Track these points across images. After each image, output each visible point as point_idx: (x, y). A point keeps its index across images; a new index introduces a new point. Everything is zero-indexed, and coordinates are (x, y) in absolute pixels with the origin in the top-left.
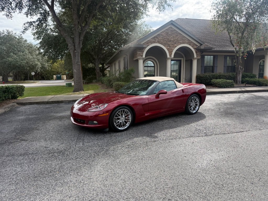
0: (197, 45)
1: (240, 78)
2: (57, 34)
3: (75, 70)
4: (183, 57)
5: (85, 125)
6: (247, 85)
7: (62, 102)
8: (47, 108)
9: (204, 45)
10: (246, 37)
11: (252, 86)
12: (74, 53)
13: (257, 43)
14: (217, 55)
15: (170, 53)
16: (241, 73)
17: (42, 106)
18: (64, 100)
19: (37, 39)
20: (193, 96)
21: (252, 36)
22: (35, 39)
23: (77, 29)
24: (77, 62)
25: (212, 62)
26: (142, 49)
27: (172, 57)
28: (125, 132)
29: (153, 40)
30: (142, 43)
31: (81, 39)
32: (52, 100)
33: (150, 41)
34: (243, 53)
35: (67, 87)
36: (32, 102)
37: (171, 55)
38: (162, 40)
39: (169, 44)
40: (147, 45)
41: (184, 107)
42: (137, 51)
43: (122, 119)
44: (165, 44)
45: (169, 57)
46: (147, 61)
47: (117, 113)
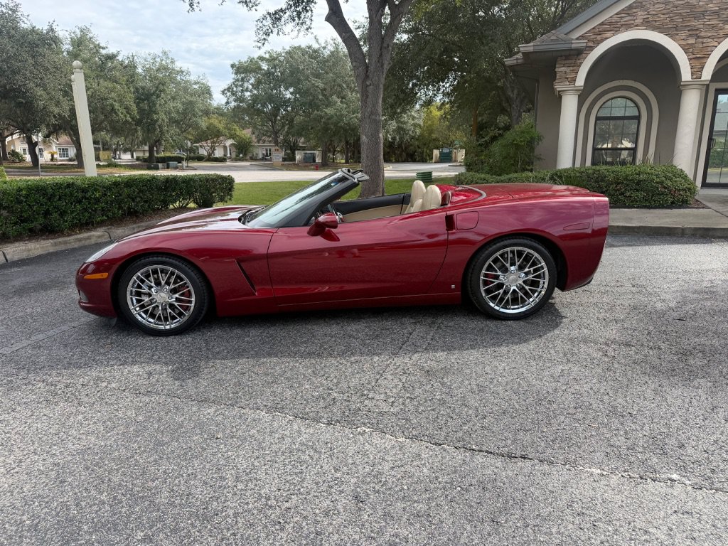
12: (364, 88)
24: (371, 113)
26: (573, 55)
27: (703, 79)
29: (623, 20)
30: (576, 35)
37: (697, 70)
38: (662, 16)
39: (695, 26)
40: (599, 37)
41: (453, 286)
42: (557, 66)
43: (162, 296)
44: (676, 28)
45: (691, 80)
46: (609, 100)
47: (138, 277)
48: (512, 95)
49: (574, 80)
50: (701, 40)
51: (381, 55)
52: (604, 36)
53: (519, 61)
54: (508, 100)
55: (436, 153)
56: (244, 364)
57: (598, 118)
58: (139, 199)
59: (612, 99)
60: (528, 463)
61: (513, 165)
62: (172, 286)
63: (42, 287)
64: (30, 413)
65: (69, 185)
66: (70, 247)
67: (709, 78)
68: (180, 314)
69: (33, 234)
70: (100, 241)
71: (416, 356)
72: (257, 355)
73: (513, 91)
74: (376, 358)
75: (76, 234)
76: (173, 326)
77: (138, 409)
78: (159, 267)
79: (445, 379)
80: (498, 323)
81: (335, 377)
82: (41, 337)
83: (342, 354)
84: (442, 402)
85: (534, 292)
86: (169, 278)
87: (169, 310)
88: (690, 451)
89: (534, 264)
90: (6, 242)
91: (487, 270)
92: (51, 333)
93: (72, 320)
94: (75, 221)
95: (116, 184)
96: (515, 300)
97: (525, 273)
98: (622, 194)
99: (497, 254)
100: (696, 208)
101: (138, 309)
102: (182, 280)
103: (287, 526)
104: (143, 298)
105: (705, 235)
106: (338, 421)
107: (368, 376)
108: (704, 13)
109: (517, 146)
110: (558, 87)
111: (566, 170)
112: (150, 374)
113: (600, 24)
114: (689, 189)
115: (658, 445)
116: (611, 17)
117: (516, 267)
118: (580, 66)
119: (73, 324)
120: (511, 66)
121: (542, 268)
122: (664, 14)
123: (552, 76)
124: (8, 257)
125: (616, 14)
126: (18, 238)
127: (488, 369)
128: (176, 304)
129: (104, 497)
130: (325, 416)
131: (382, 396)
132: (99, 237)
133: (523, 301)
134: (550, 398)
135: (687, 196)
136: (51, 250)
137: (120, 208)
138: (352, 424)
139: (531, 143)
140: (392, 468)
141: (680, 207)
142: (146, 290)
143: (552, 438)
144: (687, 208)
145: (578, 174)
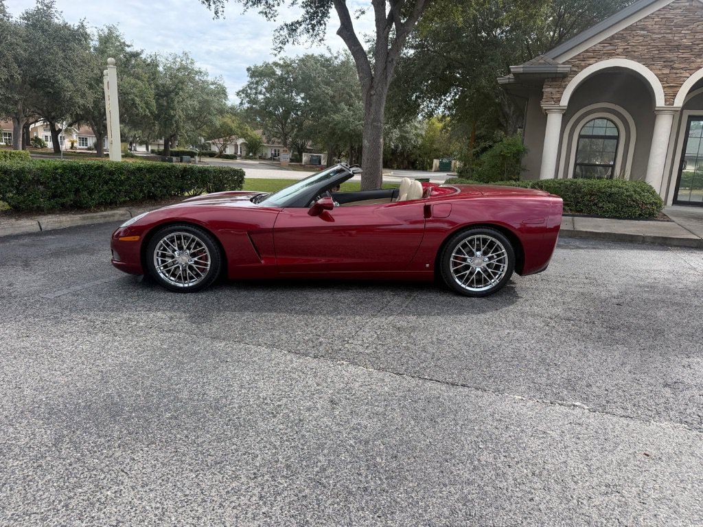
12: (369, 97)
20: (475, 234)
24: (374, 120)
27: (675, 106)
29: (605, 48)
30: (563, 60)
38: (640, 47)
39: (670, 58)
40: (583, 64)
41: (427, 265)
42: (544, 87)
43: (183, 259)
44: (653, 59)
45: (664, 106)
46: (592, 120)
47: (164, 242)
48: (508, 112)
49: (559, 100)
50: (675, 71)
51: (386, 68)
52: (588, 62)
53: (511, 80)
54: (505, 116)
55: (436, 162)
56: (248, 315)
57: (581, 137)
58: (158, 184)
59: (594, 119)
60: (466, 389)
61: (499, 174)
62: (192, 251)
63: (73, 251)
64: (75, 339)
65: (100, 168)
66: (96, 221)
67: (681, 105)
68: (198, 275)
69: (65, 209)
70: (122, 218)
71: (391, 318)
72: (261, 310)
73: (510, 108)
74: (358, 318)
75: (102, 211)
76: (191, 284)
77: (163, 341)
78: (182, 234)
79: (412, 334)
80: (463, 299)
81: (323, 328)
82: (79, 288)
83: (330, 313)
84: (407, 349)
85: (495, 274)
86: (190, 244)
87: (188, 271)
88: (594, 389)
89: (496, 250)
90: (40, 214)
91: (457, 253)
92: (86, 285)
93: (103, 277)
94: (102, 200)
95: (139, 169)
96: (480, 281)
97: (488, 258)
98: (595, 204)
99: (466, 241)
100: (662, 221)
101: (162, 268)
102: (201, 246)
103: (278, 415)
104: (166, 259)
105: (663, 243)
106: (322, 356)
107: (351, 328)
108: (678, 47)
109: (504, 157)
110: (544, 106)
111: (547, 181)
112: (171, 318)
113: (584, 52)
114: (656, 204)
115: (571, 385)
116: (595, 46)
117: (481, 252)
118: (565, 88)
119: (104, 280)
120: (503, 85)
121: (503, 254)
122: (642, 46)
123: (540, 95)
124: (43, 227)
125: (600, 43)
126: (51, 211)
127: (448, 329)
128: (194, 266)
129: (139, 392)
130: (313, 352)
131: (360, 342)
132: (122, 215)
133: (486, 281)
134: (494, 350)
135: (653, 210)
136: (80, 223)
137: (141, 191)
138: (332, 359)
139: (518, 155)
140: (361, 386)
141: (647, 219)
142: (171, 253)
143: (488, 375)
144: (652, 220)
145: (557, 185)
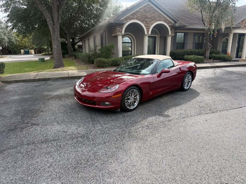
0: (171, 23)
1: (208, 54)
2: (25, 7)
3: (55, 46)
4: (158, 34)
5: (97, 106)
6: (214, 61)
7: (49, 79)
8: (36, 86)
9: (178, 23)
10: (216, 16)
11: (219, 62)
12: (54, 29)
13: (226, 22)
14: (188, 33)
15: (148, 30)
16: (209, 49)
17: (29, 84)
18: (51, 77)
19: (5, 12)
20: (187, 74)
21: (222, 15)
22: (2, 12)
23: (55, 3)
24: (57, 38)
25: (183, 39)
26: (121, 25)
27: (149, 34)
28: (135, 111)
29: (132, 17)
30: (121, 19)
31: (59, 14)
32: (39, 78)
33: (129, 17)
34: (214, 31)
35: (39, 62)
36: (18, 80)
37: (148, 32)
39: (146, 21)
40: (127, 21)
41: (180, 84)
42: (117, 27)
44: (143, 21)
45: (147, 34)
49: (121, 32)
50: (148, 24)
51: (58, 18)
55: (22, 51)
59: (125, 37)
78: (132, 90)
87: (133, 103)
108: (148, 18)
110: (117, 33)
118: (123, 28)
122: (140, 17)
